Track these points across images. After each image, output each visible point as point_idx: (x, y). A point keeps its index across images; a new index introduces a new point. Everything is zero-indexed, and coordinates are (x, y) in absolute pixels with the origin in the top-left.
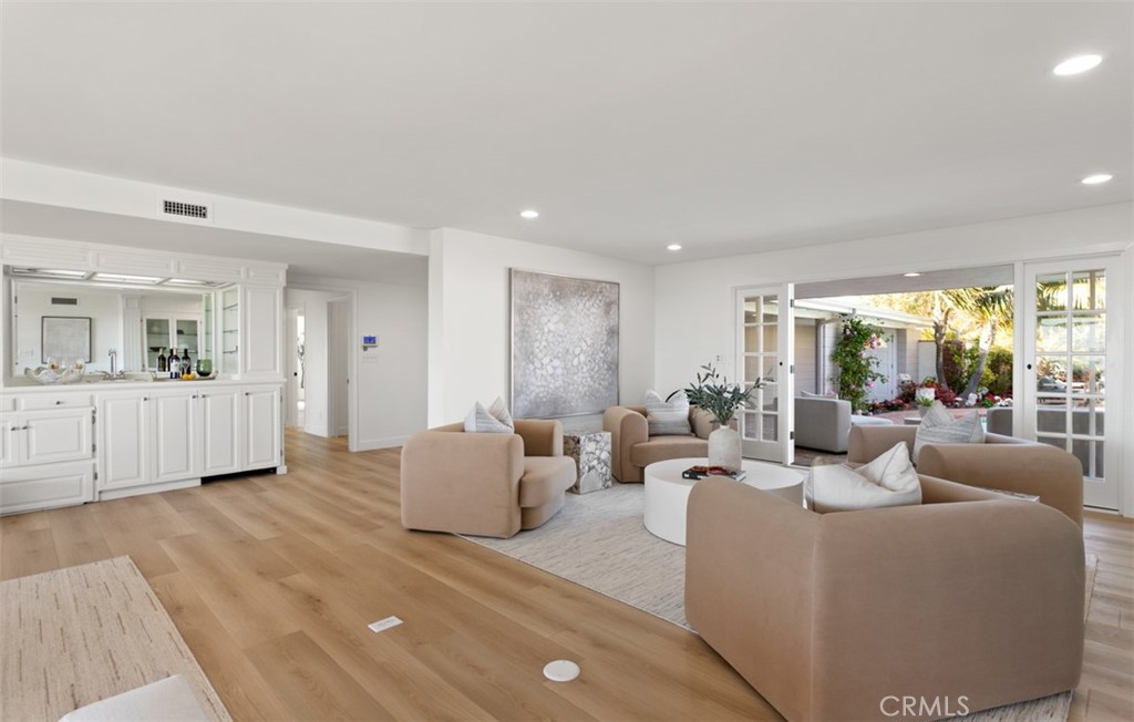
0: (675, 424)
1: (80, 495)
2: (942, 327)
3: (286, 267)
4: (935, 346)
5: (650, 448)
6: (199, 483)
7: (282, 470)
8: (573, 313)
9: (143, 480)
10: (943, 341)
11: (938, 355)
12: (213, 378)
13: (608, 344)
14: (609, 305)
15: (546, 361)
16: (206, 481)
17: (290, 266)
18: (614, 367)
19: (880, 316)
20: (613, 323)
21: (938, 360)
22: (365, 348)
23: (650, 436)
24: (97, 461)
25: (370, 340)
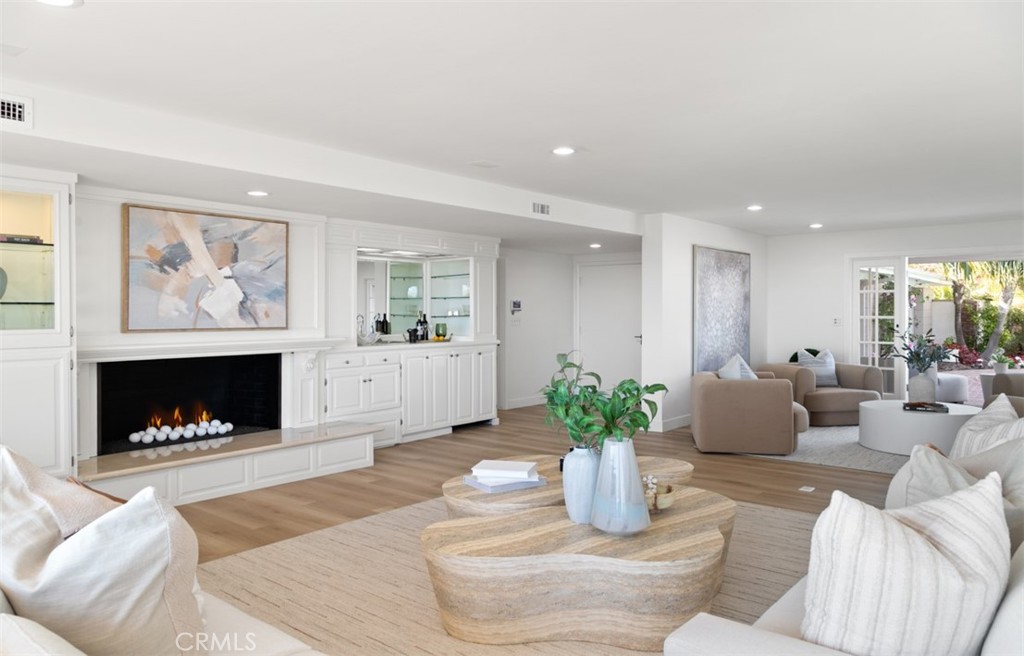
0: (829, 377)
1: (393, 438)
2: (961, 286)
3: (500, 241)
4: (951, 305)
5: (823, 396)
6: (450, 431)
7: (496, 422)
8: (726, 282)
9: (425, 427)
10: (961, 301)
11: (956, 316)
12: (448, 340)
13: (744, 308)
14: (744, 273)
15: (713, 324)
16: (456, 429)
17: (502, 240)
18: (746, 328)
19: (918, 277)
20: (747, 290)
21: (956, 320)
22: (513, 313)
23: (817, 386)
24: (402, 409)
25: (517, 305)
